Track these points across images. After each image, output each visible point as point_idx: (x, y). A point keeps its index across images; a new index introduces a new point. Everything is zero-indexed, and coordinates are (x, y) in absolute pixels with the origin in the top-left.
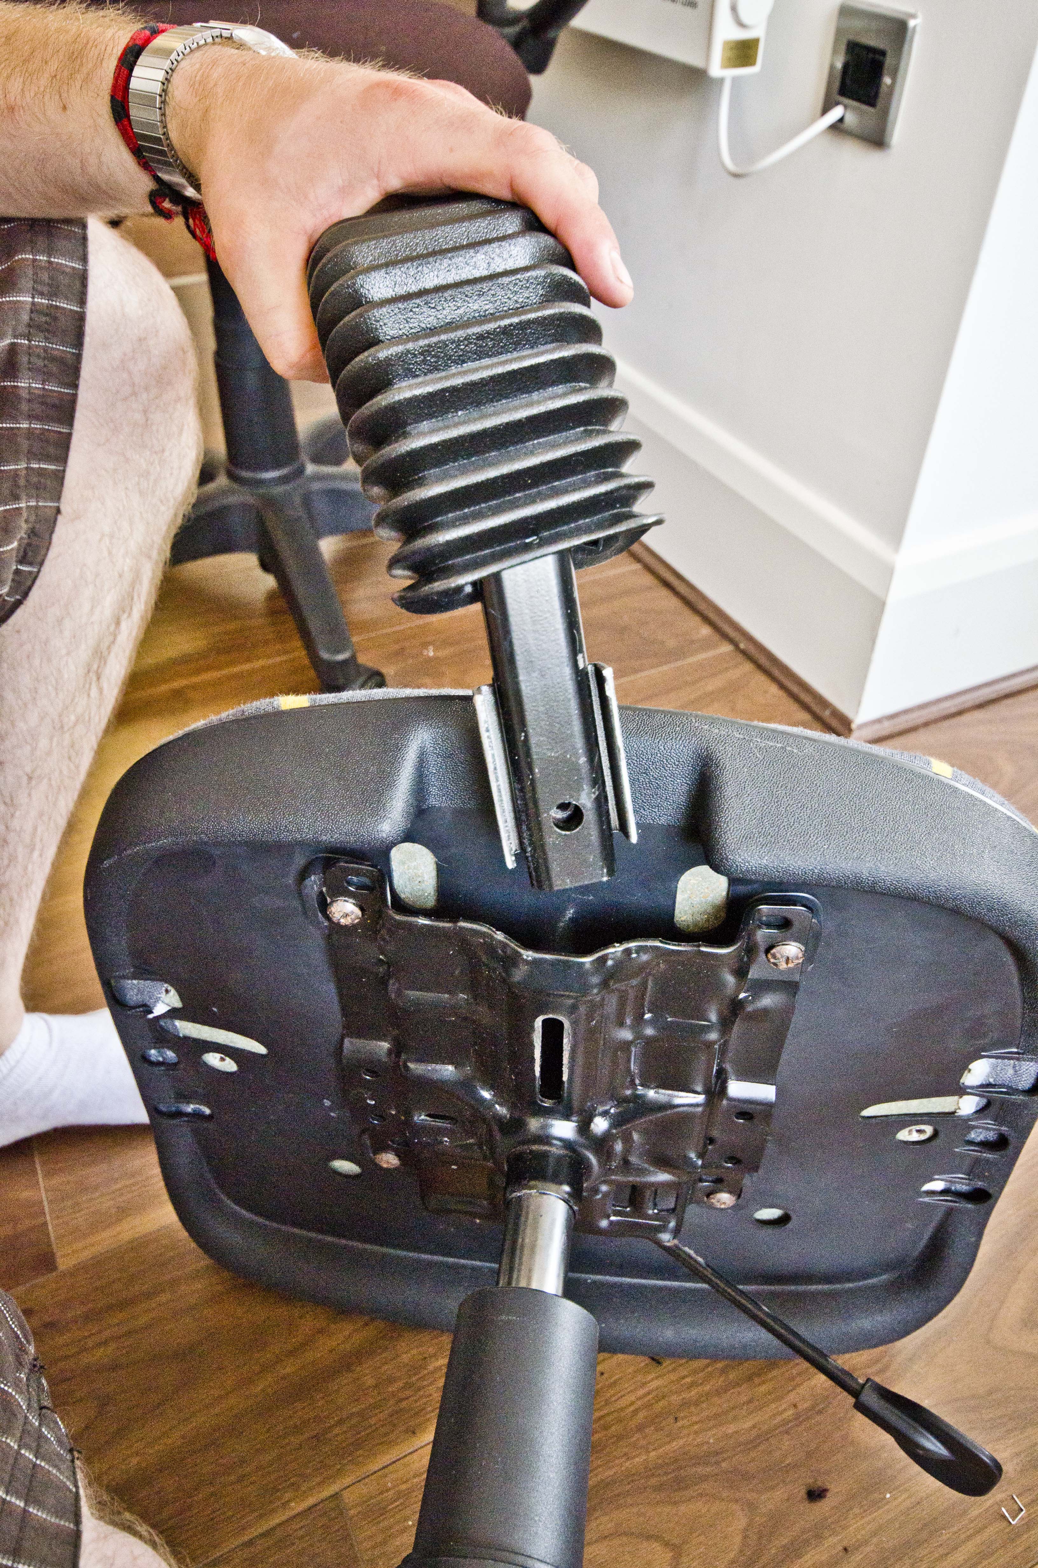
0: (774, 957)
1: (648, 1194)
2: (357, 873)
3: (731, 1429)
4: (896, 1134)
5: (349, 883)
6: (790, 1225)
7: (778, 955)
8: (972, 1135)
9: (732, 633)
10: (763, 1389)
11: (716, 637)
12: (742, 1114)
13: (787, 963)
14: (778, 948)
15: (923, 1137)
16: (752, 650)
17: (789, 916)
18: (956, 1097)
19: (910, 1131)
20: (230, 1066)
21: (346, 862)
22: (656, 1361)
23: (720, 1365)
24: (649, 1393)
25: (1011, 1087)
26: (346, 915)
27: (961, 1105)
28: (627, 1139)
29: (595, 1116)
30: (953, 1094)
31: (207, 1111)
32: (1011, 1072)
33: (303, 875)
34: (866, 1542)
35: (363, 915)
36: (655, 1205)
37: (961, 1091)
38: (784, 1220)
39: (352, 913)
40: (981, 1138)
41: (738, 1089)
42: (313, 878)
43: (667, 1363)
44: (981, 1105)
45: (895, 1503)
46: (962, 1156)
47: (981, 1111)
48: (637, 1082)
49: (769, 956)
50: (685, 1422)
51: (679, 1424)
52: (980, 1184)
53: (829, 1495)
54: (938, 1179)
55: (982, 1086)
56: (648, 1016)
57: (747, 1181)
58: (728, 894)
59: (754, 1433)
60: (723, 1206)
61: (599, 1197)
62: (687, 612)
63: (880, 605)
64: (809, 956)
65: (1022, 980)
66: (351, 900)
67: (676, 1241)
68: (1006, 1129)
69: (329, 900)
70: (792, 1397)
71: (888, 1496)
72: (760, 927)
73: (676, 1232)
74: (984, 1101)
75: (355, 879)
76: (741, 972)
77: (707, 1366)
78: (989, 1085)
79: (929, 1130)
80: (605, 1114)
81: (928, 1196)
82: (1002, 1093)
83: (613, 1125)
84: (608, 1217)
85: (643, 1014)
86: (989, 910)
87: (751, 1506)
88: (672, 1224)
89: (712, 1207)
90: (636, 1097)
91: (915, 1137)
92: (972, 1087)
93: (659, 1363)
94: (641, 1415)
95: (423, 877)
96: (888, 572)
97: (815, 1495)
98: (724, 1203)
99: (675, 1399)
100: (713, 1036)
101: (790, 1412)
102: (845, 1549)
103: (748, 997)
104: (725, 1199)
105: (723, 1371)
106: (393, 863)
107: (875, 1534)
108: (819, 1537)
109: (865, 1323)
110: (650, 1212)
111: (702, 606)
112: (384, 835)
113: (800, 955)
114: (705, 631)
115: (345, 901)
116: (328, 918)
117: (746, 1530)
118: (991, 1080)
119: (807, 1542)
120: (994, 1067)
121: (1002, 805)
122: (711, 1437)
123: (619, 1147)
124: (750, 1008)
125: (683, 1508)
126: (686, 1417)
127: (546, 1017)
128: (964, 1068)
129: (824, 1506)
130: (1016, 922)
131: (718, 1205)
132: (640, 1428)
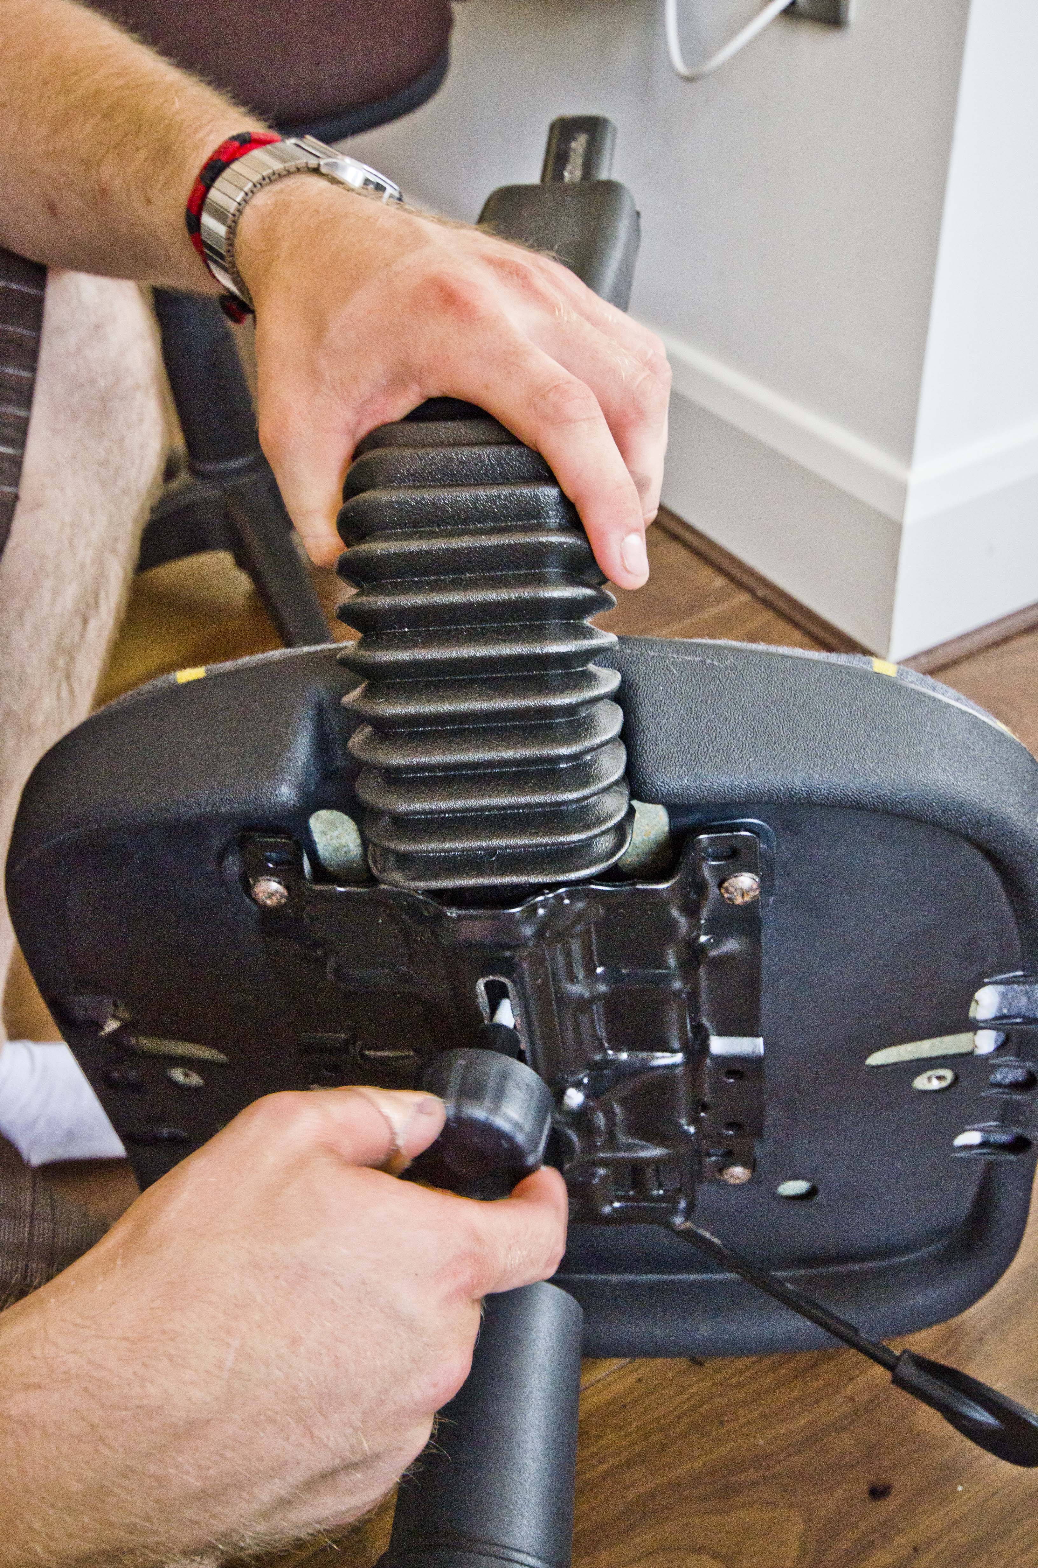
0: (727, 890)
1: (650, 1173)
2: (272, 847)
3: (783, 1429)
4: (912, 1081)
5: (268, 859)
6: (817, 1199)
7: (731, 889)
8: (998, 1076)
9: (750, 581)
10: (819, 1383)
11: (731, 587)
12: (731, 1073)
13: (743, 896)
14: (730, 881)
15: (944, 1084)
16: (771, 596)
17: (736, 844)
18: (970, 1034)
19: (929, 1079)
20: (195, 1080)
21: (259, 837)
22: (697, 1362)
23: (767, 1362)
24: (691, 1398)
25: (1028, 1018)
26: (271, 895)
27: (978, 1043)
28: (609, 1113)
29: (568, 1088)
30: (967, 1031)
31: (184, 1134)
32: (1024, 1000)
33: (221, 858)
34: (938, 1540)
35: (289, 893)
36: (660, 1186)
37: (974, 1026)
38: (811, 1194)
39: (277, 892)
40: (1009, 1079)
41: (719, 1045)
42: (230, 859)
43: (708, 1364)
44: (1000, 1041)
45: (968, 1496)
46: (991, 1099)
47: (1001, 1049)
48: (606, 1045)
49: (723, 891)
50: (732, 1426)
51: (727, 1427)
52: (1017, 1131)
53: (894, 1492)
54: (968, 1130)
55: (996, 1018)
56: (599, 970)
57: (758, 1151)
58: (670, 828)
59: (809, 1431)
60: (737, 1182)
61: (596, 1181)
62: (696, 563)
63: (896, 529)
64: (765, 886)
65: (1008, 892)
66: (273, 879)
67: (689, 1224)
68: (1031, 1064)
69: (251, 881)
70: (849, 1390)
71: (960, 1488)
72: (705, 860)
73: (689, 1213)
74: (1002, 1036)
75: (274, 855)
76: (691, 911)
77: (753, 1365)
78: (1004, 1017)
79: (949, 1074)
80: (578, 1085)
81: (962, 1151)
82: (1017, 1023)
83: (588, 1097)
84: (612, 1203)
85: (595, 968)
86: (944, 812)
87: (809, 1510)
88: (682, 1205)
89: (725, 1184)
90: (607, 1063)
91: (935, 1085)
92: (984, 1021)
93: (701, 1364)
94: (683, 1423)
95: (347, 846)
96: (901, 491)
97: (878, 1492)
98: (738, 1178)
99: (721, 1402)
100: (677, 985)
101: (849, 1406)
102: (915, 1549)
103: (709, 940)
104: (738, 1173)
105: (773, 1368)
106: (314, 835)
107: (947, 1529)
108: (886, 1538)
109: (919, 1300)
110: (655, 1193)
111: (713, 555)
112: (284, 799)
113: (755, 886)
114: (719, 581)
115: (268, 880)
116: (255, 901)
117: (803, 1535)
118: (1005, 1011)
119: (871, 1544)
120: (1004, 997)
121: (958, 700)
122: (760, 1442)
123: (600, 1120)
124: (713, 953)
125: (733, 1517)
126: (730, 1421)
127: (487, 979)
128: (969, 999)
129: (889, 1505)
130: (978, 822)
131: (733, 1181)
132: (682, 1436)
